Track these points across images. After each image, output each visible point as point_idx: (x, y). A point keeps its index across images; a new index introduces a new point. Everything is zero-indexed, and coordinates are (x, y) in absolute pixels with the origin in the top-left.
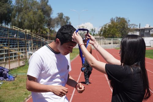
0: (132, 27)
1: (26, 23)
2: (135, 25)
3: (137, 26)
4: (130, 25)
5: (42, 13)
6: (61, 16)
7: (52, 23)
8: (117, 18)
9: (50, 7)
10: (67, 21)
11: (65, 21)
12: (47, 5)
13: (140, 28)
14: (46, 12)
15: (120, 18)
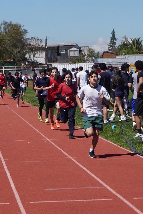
0: (31, 44)
2: (38, 39)
3: (41, 41)
4: (28, 39)
8: (5, 23)
13: (46, 45)
15: (10, 25)
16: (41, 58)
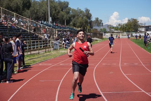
1: (78, 24)
3: (143, 24)
4: (139, 24)
5: (86, 18)
6: (97, 19)
7: (92, 24)
8: (132, 19)
9: (91, 14)
10: (101, 22)
11: (100, 22)
12: (89, 13)
13: (145, 26)
14: (89, 17)
15: (134, 19)
16: (143, 30)
